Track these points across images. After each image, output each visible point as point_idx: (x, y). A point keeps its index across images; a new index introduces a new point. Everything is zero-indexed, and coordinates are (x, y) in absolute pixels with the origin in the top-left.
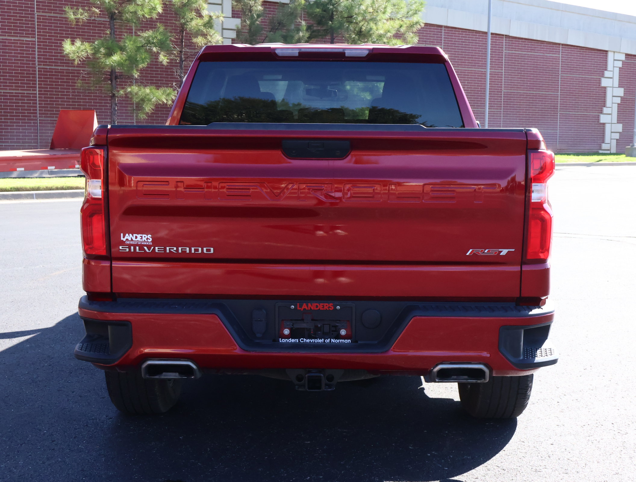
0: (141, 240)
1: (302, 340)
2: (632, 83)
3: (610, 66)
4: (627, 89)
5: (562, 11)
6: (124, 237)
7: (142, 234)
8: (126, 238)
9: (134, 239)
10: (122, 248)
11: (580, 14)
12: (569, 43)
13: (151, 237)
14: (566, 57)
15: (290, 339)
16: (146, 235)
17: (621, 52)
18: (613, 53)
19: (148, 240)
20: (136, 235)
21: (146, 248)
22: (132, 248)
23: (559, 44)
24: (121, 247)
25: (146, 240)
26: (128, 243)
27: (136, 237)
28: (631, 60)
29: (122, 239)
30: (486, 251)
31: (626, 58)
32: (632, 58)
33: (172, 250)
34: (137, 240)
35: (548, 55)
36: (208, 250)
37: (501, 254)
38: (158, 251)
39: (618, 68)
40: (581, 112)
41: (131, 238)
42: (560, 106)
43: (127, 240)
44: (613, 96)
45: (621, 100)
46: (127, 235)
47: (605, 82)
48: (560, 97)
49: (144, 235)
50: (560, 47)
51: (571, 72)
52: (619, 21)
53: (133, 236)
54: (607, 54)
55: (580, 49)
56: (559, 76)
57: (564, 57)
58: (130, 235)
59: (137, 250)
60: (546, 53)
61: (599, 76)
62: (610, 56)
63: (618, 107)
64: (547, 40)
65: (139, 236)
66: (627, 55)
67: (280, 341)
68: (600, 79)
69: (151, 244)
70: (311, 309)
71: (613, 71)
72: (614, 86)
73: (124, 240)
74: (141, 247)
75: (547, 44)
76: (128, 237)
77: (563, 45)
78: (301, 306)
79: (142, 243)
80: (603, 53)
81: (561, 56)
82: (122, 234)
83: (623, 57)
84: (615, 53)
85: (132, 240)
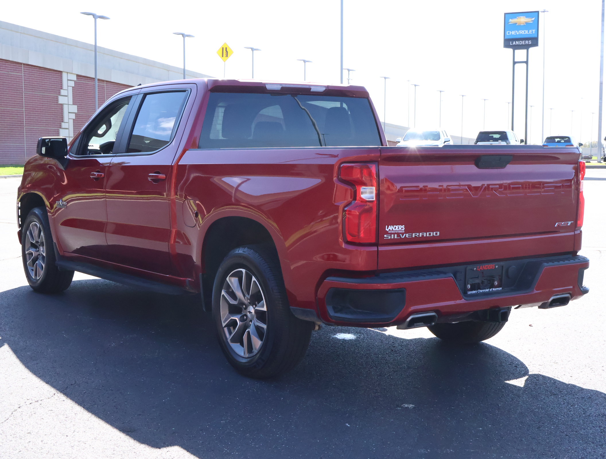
0: (398, 230)
1: (479, 291)
2: (83, 101)
3: (65, 86)
4: (80, 107)
5: (21, 33)
6: (387, 229)
7: (399, 225)
8: (389, 229)
9: (394, 229)
10: (387, 236)
11: (36, 37)
12: (30, 63)
13: (404, 227)
14: (27, 76)
15: (473, 291)
16: (401, 226)
17: (73, 73)
18: (67, 73)
19: (402, 229)
20: (395, 226)
21: (401, 235)
22: (393, 235)
23: (21, 64)
24: (385, 236)
25: (401, 230)
26: (390, 232)
27: (395, 228)
28: (81, 80)
29: (386, 229)
30: (563, 224)
31: (77, 78)
32: (81, 79)
33: (416, 235)
34: (395, 230)
35: (12, 73)
36: (436, 234)
37: (568, 225)
38: (408, 236)
39: (72, 87)
40: (43, 127)
41: (392, 229)
42: (25, 122)
43: (390, 230)
44: (69, 113)
45: (76, 116)
46: (390, 226)
47: (61, 100)
48: (25, 113)
49: (400, 226)
50: (22, 67)
51: (32, 90)
52: (69, 45)
53: (393, 227)
54: (61, 74)
55: (39, 69)
56: (23, 93)
57: (26, 76)
58: (392, 226)
59: (396, 237)
60: (10, 72)
61: (56, 94)
62: (64, 75)
63: (73, 122)
64: (11, 59)
65: (397, 227)
66: (78, 76)
67: (468, 293)
68: (57, 96)
69: (404, 232)
70: (484, 269)
71: (68, 90)
72: (69, 104)
73: (388, 230)
74: (398, 234)
75: (10, 63)
76: (391, 228)
77: (24, 64)
78: (479, 268)
79: (399, 232)
80: (58, 74)
81: (23, 75)
82: (387, 226)
83: (74, 78)
84: (68, 74)
85: (392, 230)
